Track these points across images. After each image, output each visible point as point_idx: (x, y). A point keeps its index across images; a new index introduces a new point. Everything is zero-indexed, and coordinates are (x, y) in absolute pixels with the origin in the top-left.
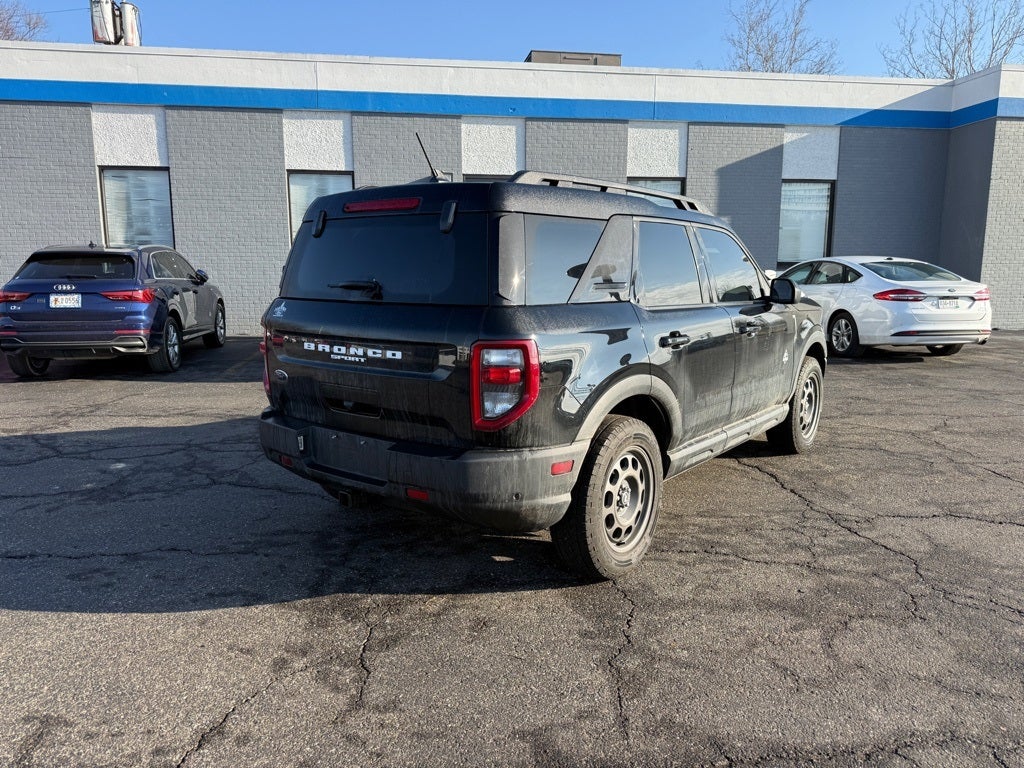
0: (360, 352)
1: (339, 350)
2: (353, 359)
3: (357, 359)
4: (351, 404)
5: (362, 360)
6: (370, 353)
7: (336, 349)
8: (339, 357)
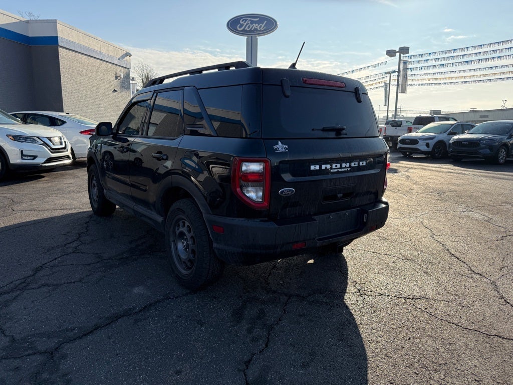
0: (348, 165)
1: (336, 166)
2: (344, 170)
3: (346, 169)
4: (342, 195)
5: (349, 169)
6: (353, 165)
7: (334, 166)
8: (336, 170)
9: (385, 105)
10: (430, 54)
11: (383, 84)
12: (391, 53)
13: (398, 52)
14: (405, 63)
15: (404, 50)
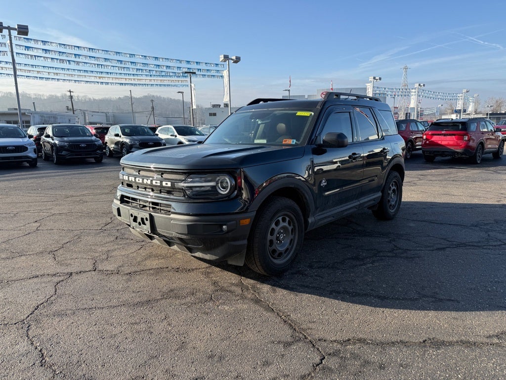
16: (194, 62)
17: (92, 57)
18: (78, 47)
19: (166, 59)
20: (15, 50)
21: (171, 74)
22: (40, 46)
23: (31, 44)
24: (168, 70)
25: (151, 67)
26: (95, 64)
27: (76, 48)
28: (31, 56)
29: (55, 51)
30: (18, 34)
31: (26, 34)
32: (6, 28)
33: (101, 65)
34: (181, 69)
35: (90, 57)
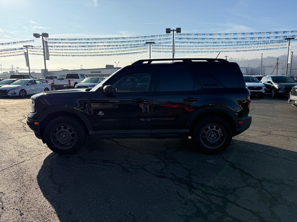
9: (27, 66)
10: (62, 39)
11: (23, 53)
12: (37, 36)
13: (41, 35)
14: (46, 42)
15: (45, 35)
16: (281, 32)
17: (211, 38)
18: (204, 34)
19: (259, 33)
20: (175, 41)
21: (261, 42)
22: (186, 37)
23: (182, 37)
24: (260, 40)
25: (248, 40)
26: (212, 42)
27: (203, 35)
28: (181, 42)
29: (192, 38)
30: (177, 33)
31: (180, 32)
32: (172, 31)
33: (216, 42)
34: (270, 38)
35: (210, 38)
